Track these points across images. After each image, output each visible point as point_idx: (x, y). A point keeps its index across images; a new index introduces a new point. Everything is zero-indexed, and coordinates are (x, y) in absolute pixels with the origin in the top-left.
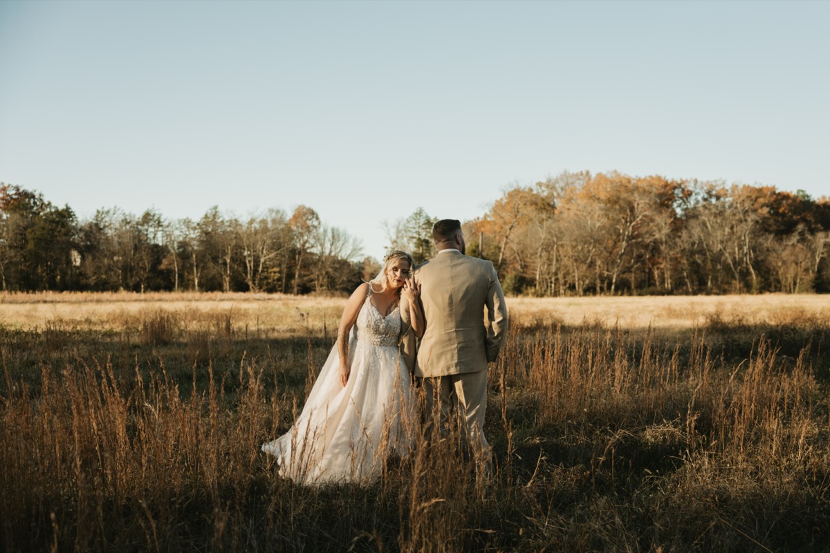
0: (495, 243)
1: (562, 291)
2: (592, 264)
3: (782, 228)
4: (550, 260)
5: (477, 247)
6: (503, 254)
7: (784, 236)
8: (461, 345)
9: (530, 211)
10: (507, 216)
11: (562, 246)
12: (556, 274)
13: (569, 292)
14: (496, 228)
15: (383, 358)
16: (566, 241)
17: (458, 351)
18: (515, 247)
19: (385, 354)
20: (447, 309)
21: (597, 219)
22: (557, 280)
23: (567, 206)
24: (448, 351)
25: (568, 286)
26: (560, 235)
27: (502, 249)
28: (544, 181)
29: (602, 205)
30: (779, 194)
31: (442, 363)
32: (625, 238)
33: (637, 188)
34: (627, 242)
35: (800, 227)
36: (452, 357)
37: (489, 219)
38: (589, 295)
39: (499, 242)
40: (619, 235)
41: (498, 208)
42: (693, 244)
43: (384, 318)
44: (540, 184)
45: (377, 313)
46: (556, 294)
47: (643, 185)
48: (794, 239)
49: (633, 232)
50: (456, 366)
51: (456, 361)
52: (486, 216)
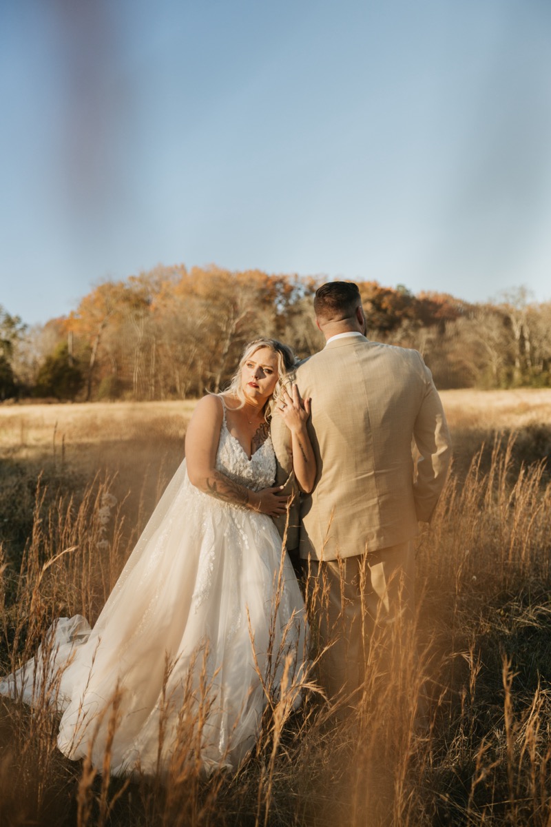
0: (86, 344)
1: (162, 394)
2: (193, 366)
3: (386, 324)
4: (148, 361)
5: (66, 347)
6: (96, 355)
7: (387, 332)
8: (383, 498)
9: (124, 308)
10: (98, 314)
11: (161, 345)
12: (155, 375)
13: (170, 395)
14: (86, 327)
15: (248, 528)
16: (166, 339)
17: (380, 509)
18: (108, 348)
19: (249, 520)
20: (362, 437)
21: (197, 316)
22: (157, 382)
23: (163, 303)
24: (363, 511)
25: (168, 388)
26: (159, 333)
27: (94, 350)
28: (137, 274)
29: (203, 301)
30: (382, 290)
31: (354, 534)
32: (229, 336)
33: (237, 283)
34: (231, 340)
35: (405, 323)
36: (371, 520)
37: (76, 317)
38: (192, 398)
39: (90, 341)
40: (221, 333)
41: (87, 304)
42: (298, 342)
43: (250, 459)
44: (133, 278)
45: (240, 448)
46: (156, 398)
47: (245, 279)
48: (399, 335)
49: (237, 329)
50: (379, 536)
51: (377, 528)
52: (72, 313)
